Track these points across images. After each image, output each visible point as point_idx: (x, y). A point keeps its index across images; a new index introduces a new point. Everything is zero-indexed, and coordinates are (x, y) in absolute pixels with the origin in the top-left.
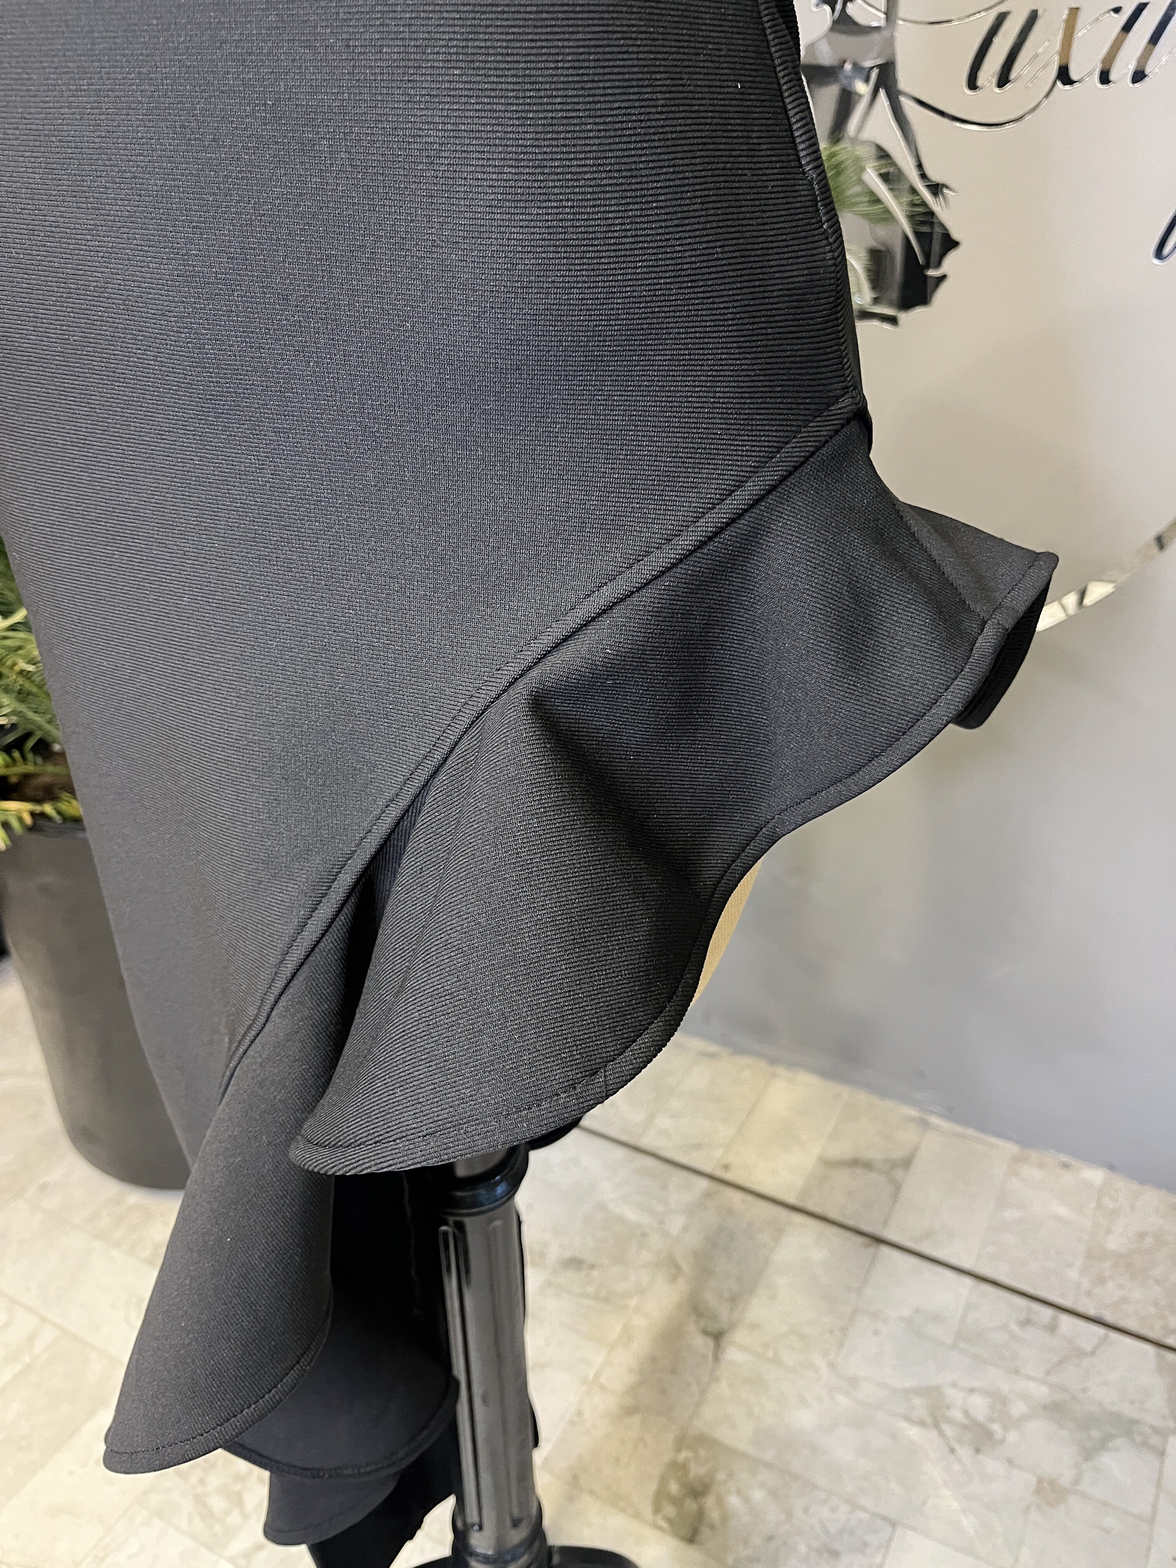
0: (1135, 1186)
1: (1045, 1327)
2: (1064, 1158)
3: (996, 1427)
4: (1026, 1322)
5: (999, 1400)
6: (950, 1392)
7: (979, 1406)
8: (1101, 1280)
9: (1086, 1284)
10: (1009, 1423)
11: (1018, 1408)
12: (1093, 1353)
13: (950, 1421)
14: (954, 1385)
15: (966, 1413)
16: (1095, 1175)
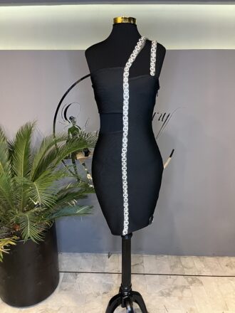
0: (171, 256)
1: (170, 278)
2: (162, 255)
5: (169, 289)
6: (163, 291)
8: (173, 269)
10: (171, 292)
11: (172, 289)
12: (176, 279)
13: (164, 294)
15: (166, 292)
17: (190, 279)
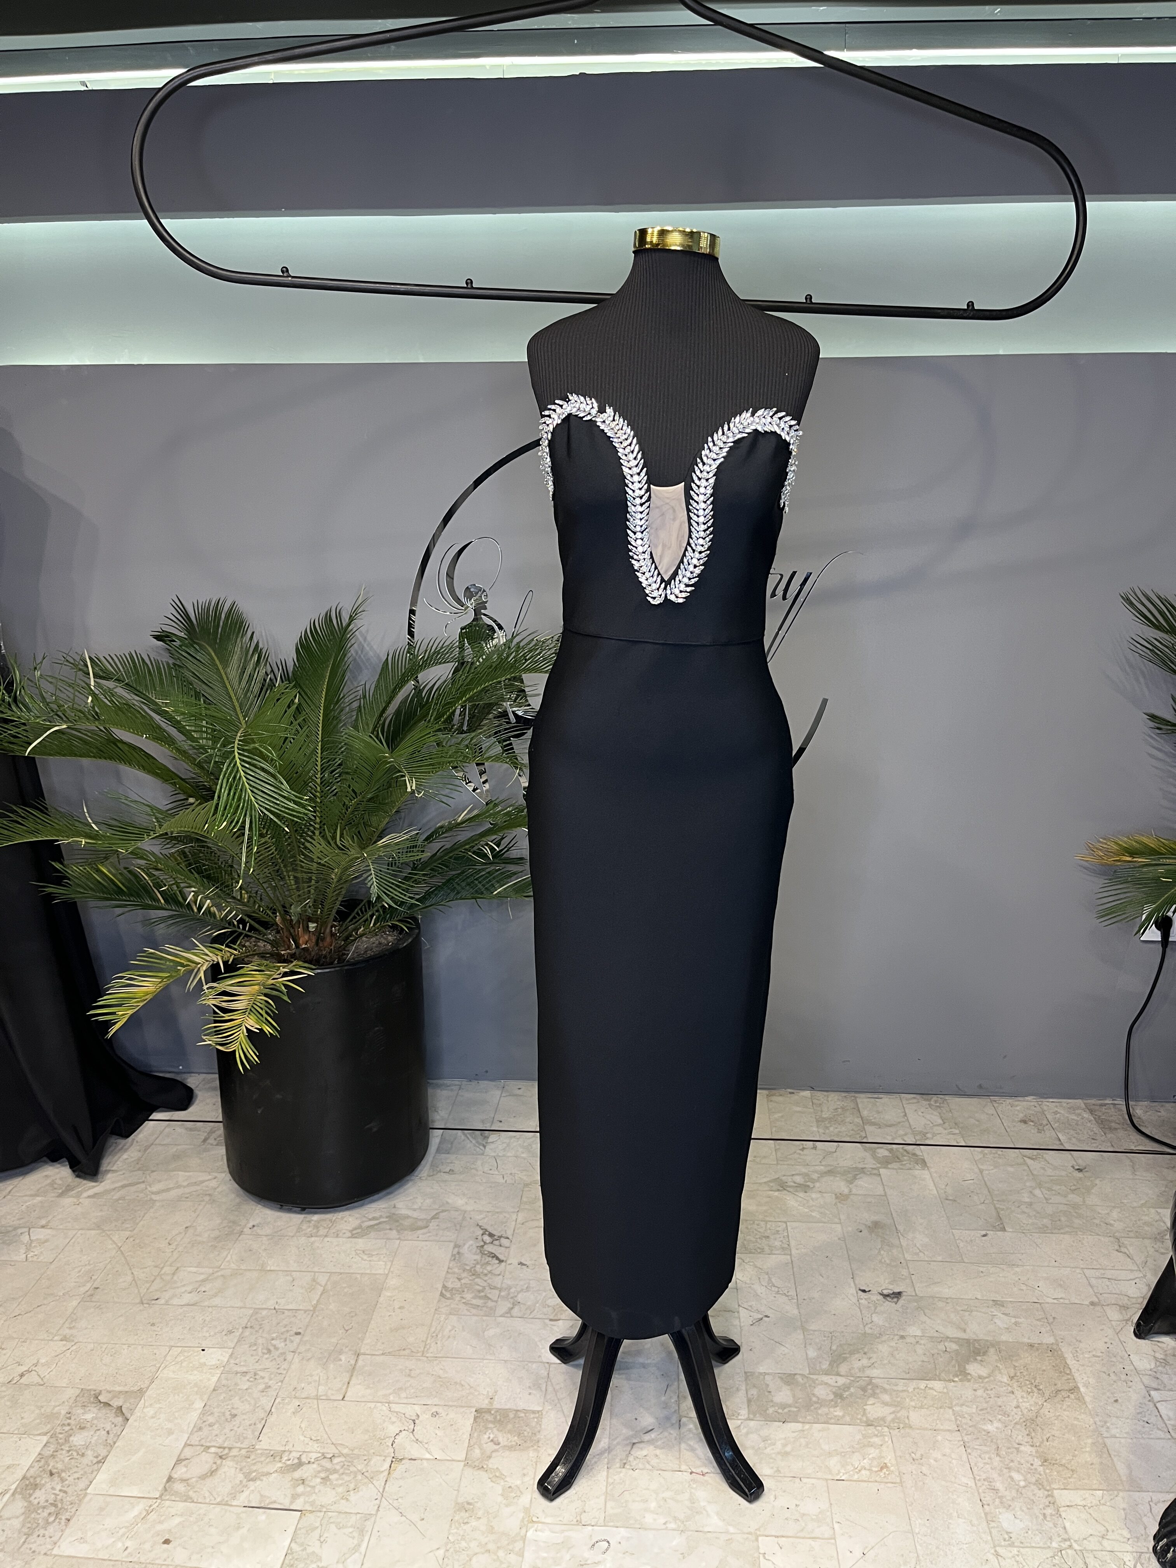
0: (825, 1093)
1: (812, 1148)
2: (789, 1090)
3: (808, 1183)
4: (803, 1149)
5: (805, 1175)
6: (784, 1178)
7: (799, 1179)
8: (827, 1128)
9: (821, 1131)
10: (814, 1181)
11: (815, 1176)
12: (835, 1152)
13: (790, 1187)
14: (784, 1176)
15: (795, 1183)
16: (807, 1093)
17: (883, 1152)
